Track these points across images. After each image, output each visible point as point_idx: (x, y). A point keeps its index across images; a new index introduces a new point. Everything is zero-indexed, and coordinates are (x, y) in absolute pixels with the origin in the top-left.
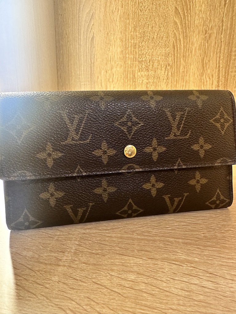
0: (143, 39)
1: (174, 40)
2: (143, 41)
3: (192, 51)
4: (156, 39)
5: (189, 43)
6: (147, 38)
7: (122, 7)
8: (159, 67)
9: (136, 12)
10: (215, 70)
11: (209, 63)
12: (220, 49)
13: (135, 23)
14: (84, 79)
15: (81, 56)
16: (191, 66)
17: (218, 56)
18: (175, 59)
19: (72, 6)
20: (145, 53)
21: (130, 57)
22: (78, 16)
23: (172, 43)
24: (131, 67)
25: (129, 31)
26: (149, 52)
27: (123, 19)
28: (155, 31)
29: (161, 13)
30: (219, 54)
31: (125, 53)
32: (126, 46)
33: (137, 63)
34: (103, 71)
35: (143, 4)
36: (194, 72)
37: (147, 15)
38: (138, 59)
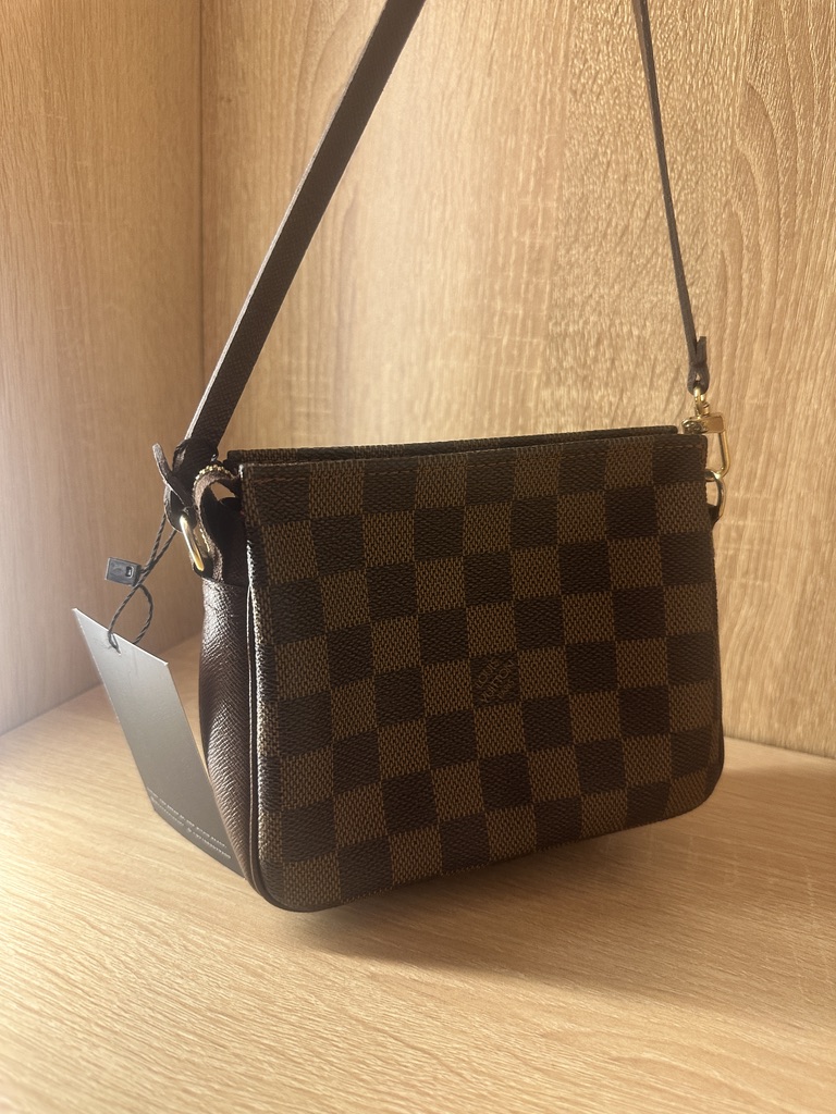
0: (577, 232)
1: (726, 249)
2: (576, 240)
3: (814, 310)
4: (639, 237)
5: (803, 271)
6: (596, 229)
7: (489, 74)
8: (644, 371)
9: (552, 101)
13: (542, 153)
16: (802, 384)
18: (725, 346)
19: (273, 61)
20: (579, 299)
21: (509, 312)
22: (293, 106)
23: (716, 261)
24: (510, 357)
25: (514, 190)
26: (602, 297)
27: (489, 129)
28: (637, 198)
29: (674, 108)
31: (487, 292)
32: (495, 261)
33: (538, 345)
35: (591, 62)
36: (815, 416)
37: (603, 116)
38: (547, 323)
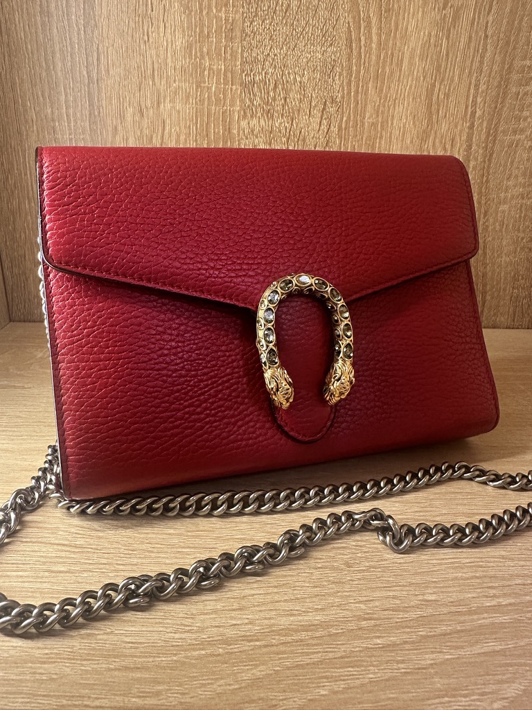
0: (256, 9)
1: (351, 20)
2: (257, 15)
3: (402, 60)
5: (395, 34)
6: (269, 7)
8: (305, 105)
10: (461, 122)
11: (447, 103)
12: (481, 62)
14: (70, 134)
15: (53, 52)
16: (397, 107)
17: (473, 81)
18: (352, 85)
20: (261, 57)
21: (215, 68)
23: (345, 29)
24: (218, 100)
26: (275, 55)
30: (477, 77)
31: (198, 54)
32: (202, 31)
33: (237, 89)
34: (131, 110)
36: (404, 127)
38: (241, 74)
